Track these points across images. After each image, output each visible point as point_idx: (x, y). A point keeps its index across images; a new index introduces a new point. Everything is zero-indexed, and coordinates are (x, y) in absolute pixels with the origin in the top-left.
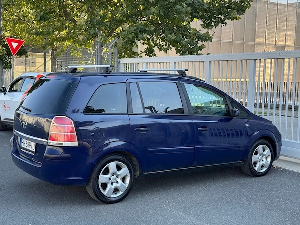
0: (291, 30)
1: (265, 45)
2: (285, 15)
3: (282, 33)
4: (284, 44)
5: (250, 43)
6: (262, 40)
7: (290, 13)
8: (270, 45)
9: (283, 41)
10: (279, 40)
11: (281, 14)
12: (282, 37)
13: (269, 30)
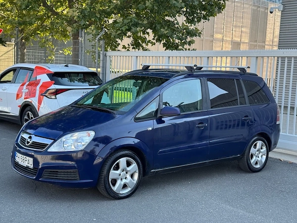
0: (246, 27)
1: (223, 40)
2: (240, 12)
3: (237, 29)
4: (239, 40)
5: (208, 38)
6: (219, 36)
7: (246, 10)
8: (227, 41)
9: (238, 37)
10: (235, 36)
11: (237, 11)
12: (238, 34)
13: (226, 27)
